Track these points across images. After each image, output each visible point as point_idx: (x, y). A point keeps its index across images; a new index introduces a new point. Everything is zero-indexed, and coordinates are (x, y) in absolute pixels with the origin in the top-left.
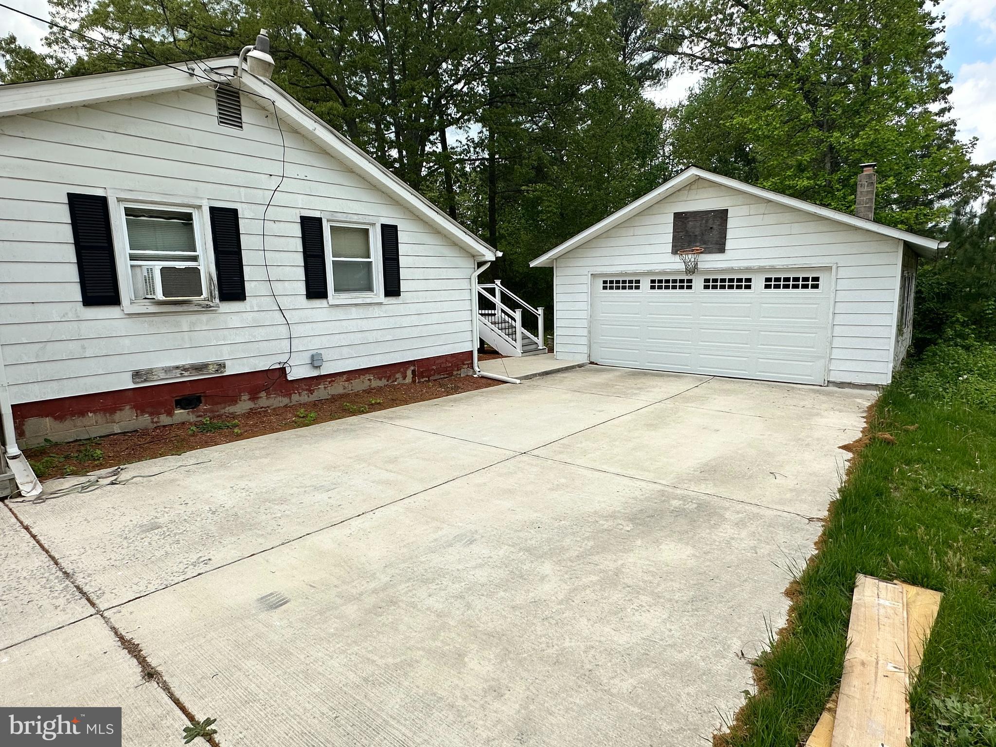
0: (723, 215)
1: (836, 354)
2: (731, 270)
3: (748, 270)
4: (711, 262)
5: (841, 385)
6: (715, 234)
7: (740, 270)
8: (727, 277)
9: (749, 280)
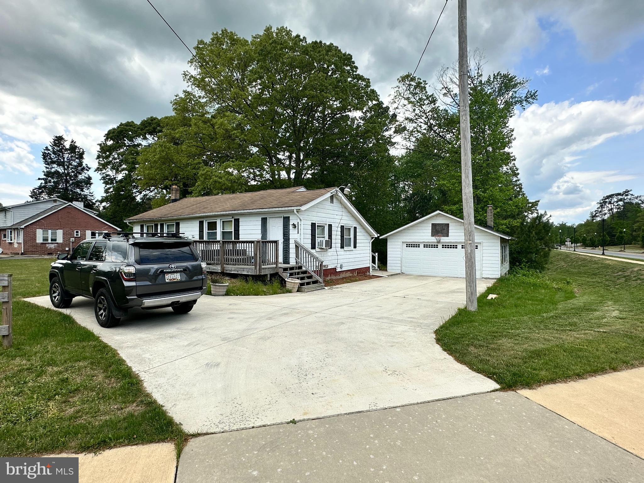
0: (447, 225)
1: (484, 269)
2: (451, 242)
3: (456, 242)
4: (444, 239)
5: (486, 278)
6: (445, 231)
7: (453, 243)
8: (450, 244)
9: (456, 246)
